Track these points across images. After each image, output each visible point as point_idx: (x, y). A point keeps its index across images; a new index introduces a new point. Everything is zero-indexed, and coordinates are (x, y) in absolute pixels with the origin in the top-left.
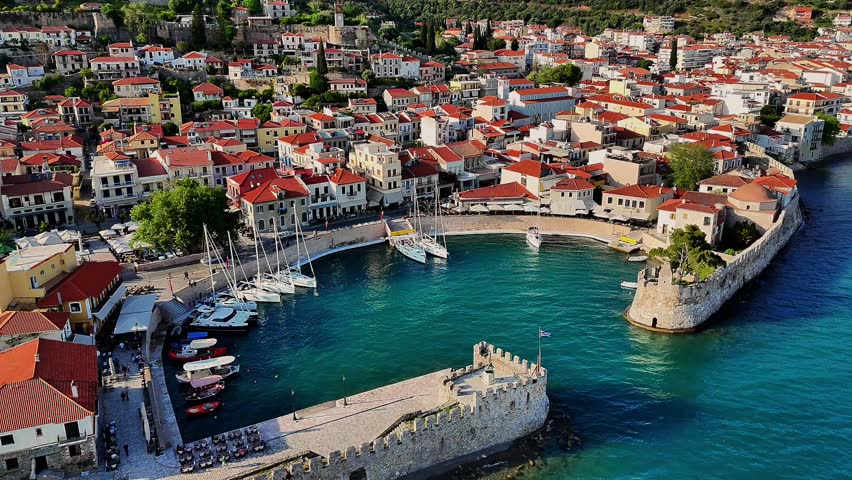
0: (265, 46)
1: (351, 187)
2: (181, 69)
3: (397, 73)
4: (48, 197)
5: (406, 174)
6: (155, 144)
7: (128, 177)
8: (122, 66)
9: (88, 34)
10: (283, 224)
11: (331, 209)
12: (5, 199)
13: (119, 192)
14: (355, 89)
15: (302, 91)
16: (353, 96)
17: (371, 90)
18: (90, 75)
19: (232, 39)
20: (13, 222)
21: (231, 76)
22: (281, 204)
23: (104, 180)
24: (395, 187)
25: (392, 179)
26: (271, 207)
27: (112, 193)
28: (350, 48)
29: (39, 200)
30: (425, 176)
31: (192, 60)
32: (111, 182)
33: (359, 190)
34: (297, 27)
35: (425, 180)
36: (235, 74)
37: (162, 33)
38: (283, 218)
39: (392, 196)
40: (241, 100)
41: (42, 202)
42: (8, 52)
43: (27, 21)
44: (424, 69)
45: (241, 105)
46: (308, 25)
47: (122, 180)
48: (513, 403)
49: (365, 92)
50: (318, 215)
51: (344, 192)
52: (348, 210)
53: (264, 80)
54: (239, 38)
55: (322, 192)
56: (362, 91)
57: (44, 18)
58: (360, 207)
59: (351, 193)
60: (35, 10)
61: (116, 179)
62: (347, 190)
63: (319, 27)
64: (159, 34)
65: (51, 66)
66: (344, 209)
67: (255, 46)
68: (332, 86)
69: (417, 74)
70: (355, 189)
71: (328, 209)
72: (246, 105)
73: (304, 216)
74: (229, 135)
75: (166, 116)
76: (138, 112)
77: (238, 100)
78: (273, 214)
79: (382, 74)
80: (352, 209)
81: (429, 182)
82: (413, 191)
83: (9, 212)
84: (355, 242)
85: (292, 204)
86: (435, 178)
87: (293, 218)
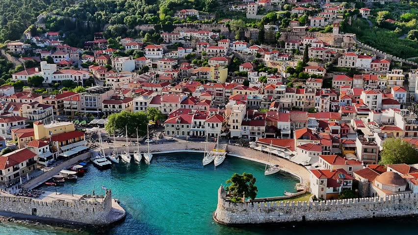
0: (291, 44)
1: (213, 124)
2: (245, 54)
3: (353, 65)
4: (117, 106)
5: (244, 123)
6: (181, 91)
7: (146, 103)
8: (218, 51)
9: (218, 34)
10: (178, 134)
11: (202, 132)
12: (103, 105)
13: (142, 109)
14: (317, 73)
15: (290, 70)
16: (314, 76)
17: (328, 74)
18: (205, 54)
19: (278, 39)
20: (105, 113)
21: (265, 59)
22: (178, 126)
23: (137, 103)
24: (237, 128)
25: (236, 124)
26: (173, 126)
27: (139, 109)
28: (337, 47)
29: (114, 107)
30: (255, 126)
31: (251, 50)
32: (139, 104)
33: (217, 126)
34: (316, 34)
35: (256, 128)
36: (267, 58)
37: (247, 35)
38: (178, 132)
39: (234, 133)
40: (258, 73)
41: (115, 108)
42: (183, 42)
43: (197, 28)
44: (374, 64)
45: (258, 75)
46: (322, 32)
47: (143, 104)
48: (87, 209)
49: (323, 75)
50: (195, 134)
51: (209, 126)
52: (211, 135)
53: (279, 62)
54: (282, 38)
55: (198, 123)
56: (322, 74)
57: (204, 26)
58: (217, 135)
59: (213, 127)
60: (201, 23)
61: (141, 103)
62: (211, 125)
63: (327, 34)
64: (246, 35)
65: (195, 49)
66: (209, 134)
67: (286, 43)
68: (306, 70)
69: (369, 66)
70: (215, 125)
71: (200, 132)
72: (260, 75)
73: (189, 133)
74: (220, 91)
75: (217, 77)
76: (206, 74)
77: (257, 72)
78: (173, 129)
79: (343, 65)
80: (213, 134)
81: (259, 130)
82: (248, 133)
83: (104, 110)
84: (198, 150)
85: (183, 126)
86: (263, 128)
87: (183, 133)
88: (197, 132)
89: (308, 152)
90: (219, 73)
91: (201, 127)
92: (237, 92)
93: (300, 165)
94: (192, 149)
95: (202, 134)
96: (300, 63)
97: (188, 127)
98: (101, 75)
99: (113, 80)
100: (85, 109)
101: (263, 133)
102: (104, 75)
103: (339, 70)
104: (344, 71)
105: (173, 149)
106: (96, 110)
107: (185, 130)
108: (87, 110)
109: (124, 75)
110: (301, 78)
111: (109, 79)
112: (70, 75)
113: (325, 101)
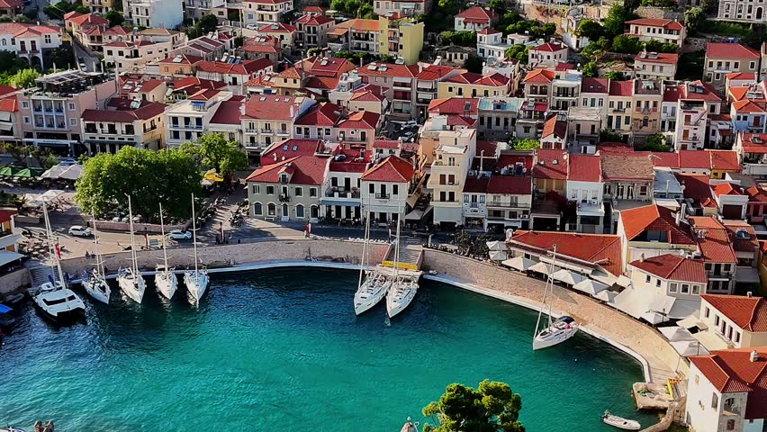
1: (383, 187)
3: (759, 16)
4: (120, 127)
5: (472, 185)
6: (298, 85)
7: (199, 121)
10: (286, 214)
11: (353, 209)
12: (83, 124)
13: (188, 135)
14: (662, 37)
15: (590, 30)
16: (654, 47)
17: (692, 40)
20: (88, 146)
22: (285, 189)
23: (175, 120)
24: (452, 199)
25: (447, 188)
26: (270, 190)
27: (182, 135)
29: (112, 129)
30: (505, 193)
32: (181, 123)
33: (395, 192)
35: (505, 200)
38: (285, 206)
39: (443, 212)
40: (505, 36)
41: (115, 132)
45: (504, 42)
47: (193, 122)
49: (680, 43)
50: (333, 213)
51: (372, 191)
52: (377, 216)
53: (559, 8)
55: (341, 183)
56: (675, 41)
58: (395, 216)
59: (383, 195)
61: (187, 120)
62: (378, 189)
66: (372, 214)
68: (633, 28)
70: (389, 189)
71: (348, 209)
72: (509, 42)
73: (315, 211)
74: (404, 85)
75: (396, 47)
76: (366, 38)
77: (500, 35)
78: (272, 199)
79: (733, 16)
80: (383, 216)
81: (514, 204)
82: (482, 212)
83: (85, 136)
84: (342, 261)
85: (298, 192)
86: (526, 200)
87: (300, 208)
88: (339, 209)
89: (665, 283)
90: (401, 35)
91: (349, 194)
92: (450, 89)
93: (642, 320)
94: (324, 259)
95: (353, 215)
96: (617, 11)
97: (313, 192)
98: (92, 38)
99: (121, 53)
100: (35, 135)
101: (525, 212)
102: (100, 39)
103: (722, 30)
104: (734, 33)
105: (271, 257)
106: (64, 137)
107: (305, 200)
108: (41, 136)
109: (152, 39)
110: (619, 51)
111: (110, 48)
112: (9, 38)
113: (694, 118)
